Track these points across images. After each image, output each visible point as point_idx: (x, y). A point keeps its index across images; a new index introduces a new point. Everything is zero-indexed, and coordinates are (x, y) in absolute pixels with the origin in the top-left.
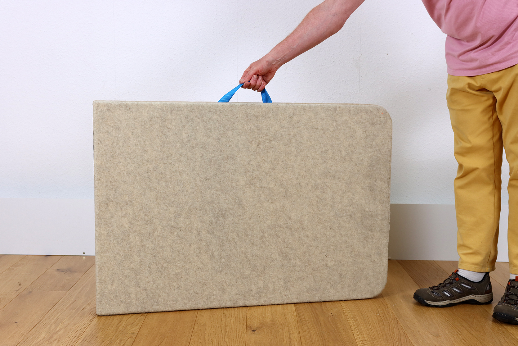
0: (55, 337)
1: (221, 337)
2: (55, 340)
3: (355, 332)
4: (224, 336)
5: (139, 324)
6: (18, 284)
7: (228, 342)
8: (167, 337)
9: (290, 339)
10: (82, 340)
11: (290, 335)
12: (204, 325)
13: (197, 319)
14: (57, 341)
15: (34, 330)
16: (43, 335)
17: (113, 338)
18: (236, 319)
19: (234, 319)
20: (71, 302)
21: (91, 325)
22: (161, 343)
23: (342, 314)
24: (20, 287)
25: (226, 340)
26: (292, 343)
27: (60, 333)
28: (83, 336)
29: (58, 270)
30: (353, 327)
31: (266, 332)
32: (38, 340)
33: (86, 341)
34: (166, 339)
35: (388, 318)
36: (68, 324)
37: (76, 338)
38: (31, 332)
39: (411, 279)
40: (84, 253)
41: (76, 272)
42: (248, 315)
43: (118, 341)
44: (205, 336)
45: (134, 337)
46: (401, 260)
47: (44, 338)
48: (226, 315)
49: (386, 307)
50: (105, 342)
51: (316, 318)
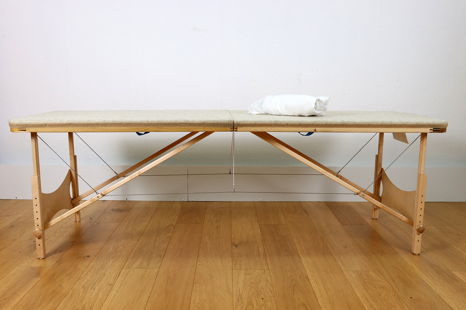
0: (118, 250)
1: (217, 250)
2: (119, 251)
3: (297, 246)
5: (167, 243)
6: (90, 219)
7: (221, 253)
8: (185, 250)
9: (258, 251)
10: (134, 252)
11: (258, 249)
12: (206, 243)
13: (202, 239)
14: (120, 252)
15: (105, 246)
16: (111, 249)
17: (153, 251)
19: (224, 239)
20: (124, 229)
21: (138, 243)
22: (181, 253)
23: (290, 235)
24: (91, 220)
25: (220, 252)
26: (260, 253)
27: (121, 248)
28: (135, 250)
29: (112, 210)
30: (296, 243)
31: (244, 247)
32: (108, 252)
33: (137, 253)
34: (184, 251)
35: (317, 238)
36: (125, 243)
37: (131, 250)
38: (104, 247)
39: (332, 213)
40: (127, 199)
41: (123, 211)
42: (232, 237)
43: (156, 252)
44: (207, 249)
45: (165, 250)
46: (327, 202)
47: (112, 251)
48: (219, 237)
49: (316, 231)
50: (148, 253)
51: (273, 238)
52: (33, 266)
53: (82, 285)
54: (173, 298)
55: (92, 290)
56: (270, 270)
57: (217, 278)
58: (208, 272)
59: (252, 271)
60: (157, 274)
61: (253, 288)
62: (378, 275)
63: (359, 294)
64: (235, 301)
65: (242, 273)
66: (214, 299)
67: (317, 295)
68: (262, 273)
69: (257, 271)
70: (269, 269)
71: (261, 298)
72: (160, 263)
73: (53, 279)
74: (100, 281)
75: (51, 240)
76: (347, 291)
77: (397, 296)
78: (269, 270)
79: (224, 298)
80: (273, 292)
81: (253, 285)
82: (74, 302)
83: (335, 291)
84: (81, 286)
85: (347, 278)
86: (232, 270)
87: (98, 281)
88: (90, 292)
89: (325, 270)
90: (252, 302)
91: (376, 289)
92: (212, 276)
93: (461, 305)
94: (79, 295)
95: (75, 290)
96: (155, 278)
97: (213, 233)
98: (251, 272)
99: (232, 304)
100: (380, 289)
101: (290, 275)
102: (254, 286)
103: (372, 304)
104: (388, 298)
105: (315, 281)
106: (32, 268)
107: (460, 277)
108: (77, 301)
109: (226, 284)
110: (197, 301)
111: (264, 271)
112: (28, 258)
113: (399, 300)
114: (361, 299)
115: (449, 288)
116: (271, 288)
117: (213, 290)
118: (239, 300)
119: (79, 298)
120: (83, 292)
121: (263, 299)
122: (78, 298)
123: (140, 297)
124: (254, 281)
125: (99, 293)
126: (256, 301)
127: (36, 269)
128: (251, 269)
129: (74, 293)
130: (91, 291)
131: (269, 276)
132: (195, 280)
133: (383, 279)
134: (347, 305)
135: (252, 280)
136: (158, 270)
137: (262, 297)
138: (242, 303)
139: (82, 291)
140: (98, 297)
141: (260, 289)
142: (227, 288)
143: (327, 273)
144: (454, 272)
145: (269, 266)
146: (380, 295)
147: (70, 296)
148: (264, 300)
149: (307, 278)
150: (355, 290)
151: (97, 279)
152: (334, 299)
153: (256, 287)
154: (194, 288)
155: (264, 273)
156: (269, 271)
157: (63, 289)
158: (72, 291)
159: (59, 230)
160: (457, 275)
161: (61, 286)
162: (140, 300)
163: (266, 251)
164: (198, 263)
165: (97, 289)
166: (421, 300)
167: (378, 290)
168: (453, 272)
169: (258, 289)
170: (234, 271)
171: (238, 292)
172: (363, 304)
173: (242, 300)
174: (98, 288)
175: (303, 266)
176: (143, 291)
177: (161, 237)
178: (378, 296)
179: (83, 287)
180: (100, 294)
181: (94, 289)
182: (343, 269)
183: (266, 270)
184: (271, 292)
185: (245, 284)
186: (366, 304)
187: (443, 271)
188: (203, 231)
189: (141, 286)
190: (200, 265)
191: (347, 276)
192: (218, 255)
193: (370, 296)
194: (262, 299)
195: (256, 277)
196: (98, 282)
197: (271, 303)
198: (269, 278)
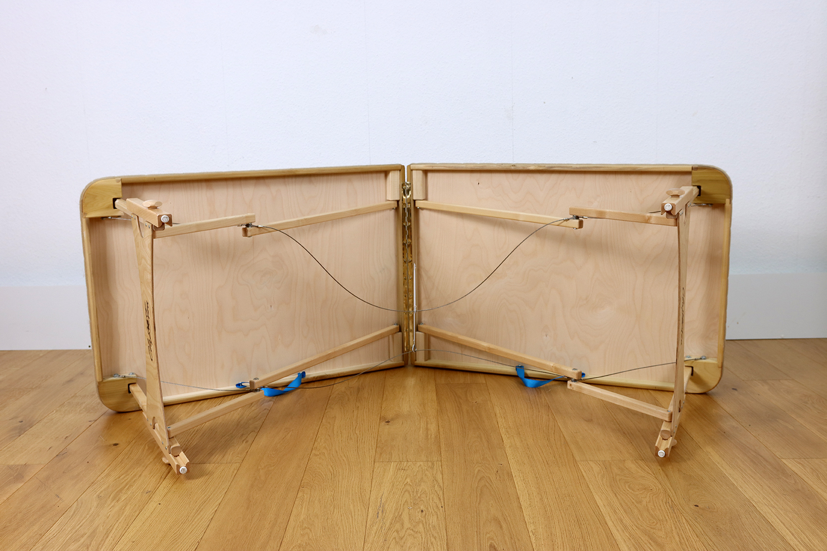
1: (352, 429)
3: (499, 420)
4: (354, 427)
7: (358, 435)
8: (293, 430)
9: (427, 429)
10: (200, 435)
11: (427, 425)
12: (333, 418)
13: (326, 411)
17: (234, 432)
18: (369, 411)
19: (367, 411)
22: (285, 436)
23: (489, 402)
25: (357, 432)
26: (429, 432)
28: (201, 432)
30: (498, 415)
31: (401, 422)
33: (205, 436)
34: (291, 432)
35: (539, 405)
37: (194, 433)
42: (383, 406)
43: (240, 435)
44: (333, 428)
45: (257, 431)
48: (358, 407)
50: (226, 436)
51: (458, 407)
52: (12, 463)
53: (97, 493)
54: (258, 514)
55: (115, 501)
56: (443, 461)
57: (344, 477)
58: (330, 467)
59: (410, 463)
60: (235, 472)
61: (407, 493)
62: (642, 468)
63: (600, 500)
64: (370, 515)
65: (391, 468)
66: (333, 513)
67: (522, 503)
68: (428, 467)
69: (418, 464)
70: (442, 459)
71: (418, 510)
72: (245, 453)
73: (45, 485)
74: (131, 486)
75: (52, 419)
76: (579, 496)
77: (670, 503)
78: (441, 461)
79: (353, 510)
80: (442, 500)
81: (408, 488)
82: (79, 522)
83: (557, 496)
84: (95, 496)
85: (584, 473)
86: (373, 463)
87: (127, 487)
88: (110, 505)
89: (545, 461)
90: (402, 517)
91: (633, 492)
92: (335, 473)
93: (788, 517)
94: (89, 511)
95: (82, 503)
96: (232, 479)
97: (349, 400)
98: (408, 465)
99: (365, 521)
100: (641, 492)
101: (479, 470)
102: (410, 490)
103: (622, 518)
104: (653, 507)
105: (522, 479)
106: (10, 467)
107: (794, 469)
108: (84, 521)
109: (359, 488)
110: (302, 517)
111: (433, 464)
112: (5, 451)
113: (674, 510)
114: (603, 509)
115: (769, 487)
116: (441, 492)
117: (333, 498)
118: (378, 513)
119: (88, 516)
120: (98, 505)
121: (422, 511)
122: (85, 517)
123: (199, 512)
124: (412, 481)
125: (125, 507)
126: (409, 515)
127: (18, 469)
128: (408, 461)
129: (81, 507)
130: (113, 504)
131: (439, 472)
132: (303, 482)
133: (649, 473)
134: (576, 519)
135: (408, 480)
136: (238, 465)
137: (422, 508)
138: (383, 519)
139: (95, 504)
140: (123, 513)
141: (419, 495)
142: (360, 494)
143: (547, 466)
144: (784, 461)
145: (442, 454)
146: (640, 502)
147: (72, 514)
148: (424, 513)
149: (510, 475)
150: (594, 494)
151: (125, 483)
152: (553, 509)
153: (413, 492)
154: (300, 494)
155: (432, 468)
156: (440, 464)
157: (61, 501)
158: (78, 505)
159: (68, 401)
160: (790, 466)
161: (58, 497)
162: (199, 517)
163: (441, 430)
164: (313, 452)
165: (122, 500)
166: (715, 509)
167: (637, 493)
168: (782, 460)
169: (417, 494)
170: (377, 465)
171: (379, 500)
172: (606, 519)
173: (384, 514)
174: (124, 499)
175: (504, 454)
176: (207, 502)
177: (253, 408)
178: (636, 504)
179: (99, 496)
180: (128, 508)
181: (118, 501)
182: (577, 458)
183: (435, 463)
184: (440, 499)
185: (393, 486)
186: (610, 517)
187: (764, 459)
188: (331, 397)
189: (204, 493)
190: (316, 455)
191: (582, 470)
192: (351, 439)
193: (621, 504)
194: (420, 512)
195: (415, 474)
196: (128, 489)
197: (436, 519)
198: (439, 477)
